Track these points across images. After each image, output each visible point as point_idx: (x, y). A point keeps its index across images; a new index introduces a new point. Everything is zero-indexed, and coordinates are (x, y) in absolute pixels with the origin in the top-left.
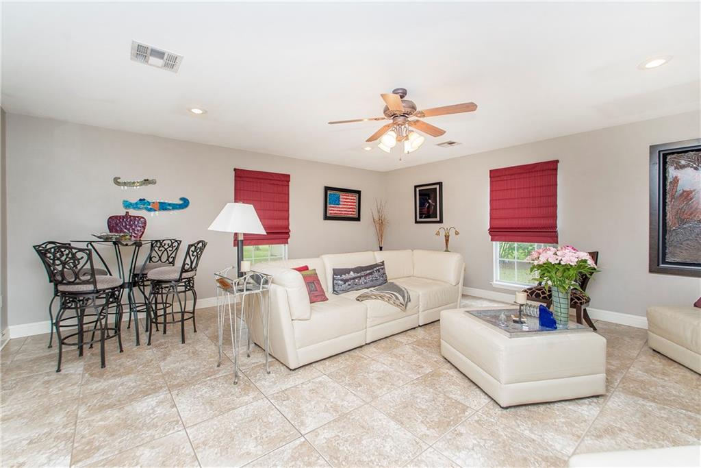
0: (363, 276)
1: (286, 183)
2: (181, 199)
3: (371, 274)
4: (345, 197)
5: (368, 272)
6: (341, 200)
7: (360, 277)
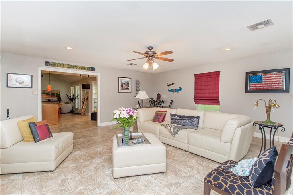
0: (180, 119)
1: (218, 75)
2: (180, 88)
3: (185, 120)
4: (268, 76)
5: (185, 118)
6: (263, 78)
7: (179, 120)
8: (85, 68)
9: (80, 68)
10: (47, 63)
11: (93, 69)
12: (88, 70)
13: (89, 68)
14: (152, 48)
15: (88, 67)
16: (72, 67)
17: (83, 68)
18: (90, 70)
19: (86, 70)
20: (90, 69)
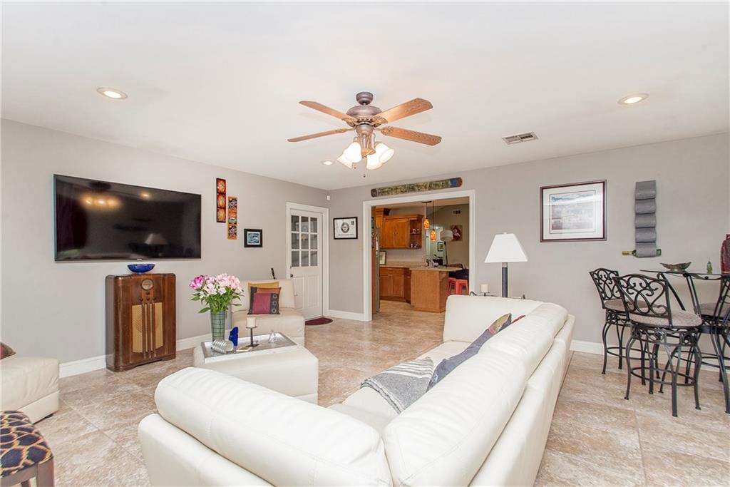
8: (436, 185)
9: (426, 187)
10: (374, 193)
11: (456, 182)
12: (443, 187)
13: (446, 181)
14: (370, 97)
15: (442, 181)
16: (411, 188)
17: (433, 186)
18: (448, 187)
19: (439, 188)
20: (449, 183)
